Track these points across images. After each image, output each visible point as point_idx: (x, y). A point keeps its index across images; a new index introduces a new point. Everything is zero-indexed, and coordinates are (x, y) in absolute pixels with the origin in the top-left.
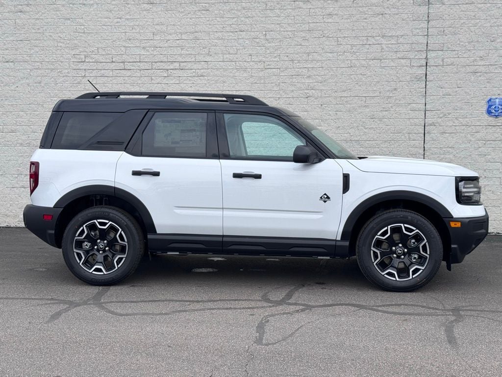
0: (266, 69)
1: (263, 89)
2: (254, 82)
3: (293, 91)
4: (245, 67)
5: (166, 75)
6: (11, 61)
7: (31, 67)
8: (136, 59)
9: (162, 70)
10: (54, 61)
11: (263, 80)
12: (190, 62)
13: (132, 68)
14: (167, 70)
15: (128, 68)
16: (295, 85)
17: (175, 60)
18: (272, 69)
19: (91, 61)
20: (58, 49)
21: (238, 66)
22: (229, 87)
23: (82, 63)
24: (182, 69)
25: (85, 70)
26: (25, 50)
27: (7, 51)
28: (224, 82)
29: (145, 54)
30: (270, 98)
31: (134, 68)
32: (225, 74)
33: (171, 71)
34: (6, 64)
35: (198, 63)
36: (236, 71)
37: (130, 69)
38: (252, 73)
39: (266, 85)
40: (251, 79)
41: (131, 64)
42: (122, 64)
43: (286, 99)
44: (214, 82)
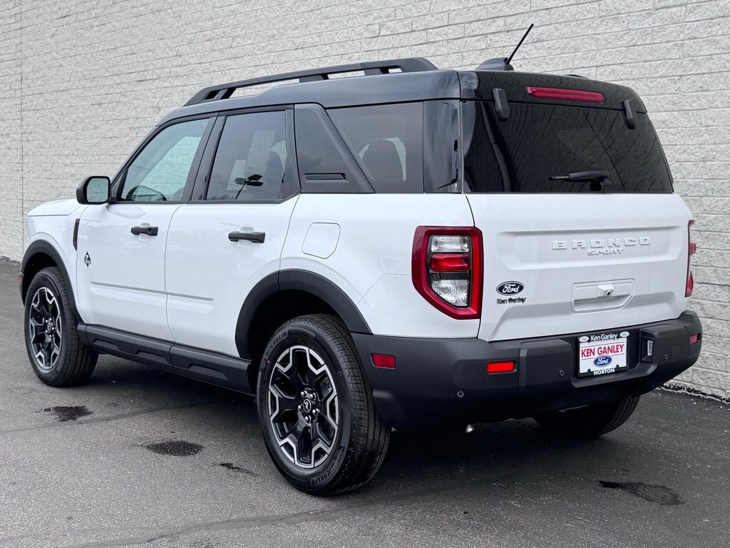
0: (657, 9)
1: (649, 58)
2: (631, 44)
3: (710, 57)
4: (616, 12)
5: (483, 46)
6: (301, 46)
7: (318, 55)
8: (442, 20)
9: (478, 38)
10: (344, 40)
11: (649, 38)
12: (522, 13)
13: (438, 38)
14: (486, 35)
15: (433, 40)
16: (717, 42)
17: (498, 14)
18: (669, 7)
19: (386, 34)
20: (350, 19)
21: (603, 11)
22: (584, 59)
23: (375, 39)
24: (508, 31)
25: (379, 50)
26: (315, 26)
27: (298, 31)
28: (576, 50)
29: (457, 8)
30: (661, 77)
31: (440, 38)
32: (578, 31)
33: (492, 36)
34: (296, 52)
35: (535, 13)
36: (598, 21)
37: (435, 42)
38: (629, 23)
39: (655, 47)
40: (626, 37)
41: (437, 30)
42: (424, 33)
43: (694, 78)
44: (558, 51)
